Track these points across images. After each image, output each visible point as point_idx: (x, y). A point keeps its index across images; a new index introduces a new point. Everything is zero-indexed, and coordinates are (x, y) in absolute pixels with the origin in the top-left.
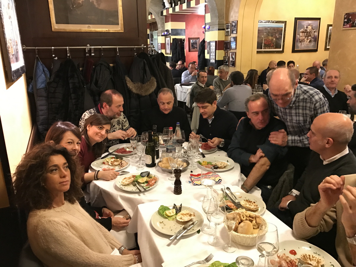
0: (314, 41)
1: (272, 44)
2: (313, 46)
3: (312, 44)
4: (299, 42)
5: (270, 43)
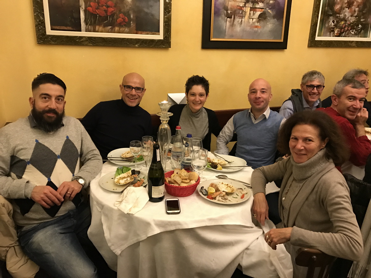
0: (274, 17)
1: (121, 15)
2: (273, 32)
3: (270, 25)
4: (223, 16)
5: (111, 9)
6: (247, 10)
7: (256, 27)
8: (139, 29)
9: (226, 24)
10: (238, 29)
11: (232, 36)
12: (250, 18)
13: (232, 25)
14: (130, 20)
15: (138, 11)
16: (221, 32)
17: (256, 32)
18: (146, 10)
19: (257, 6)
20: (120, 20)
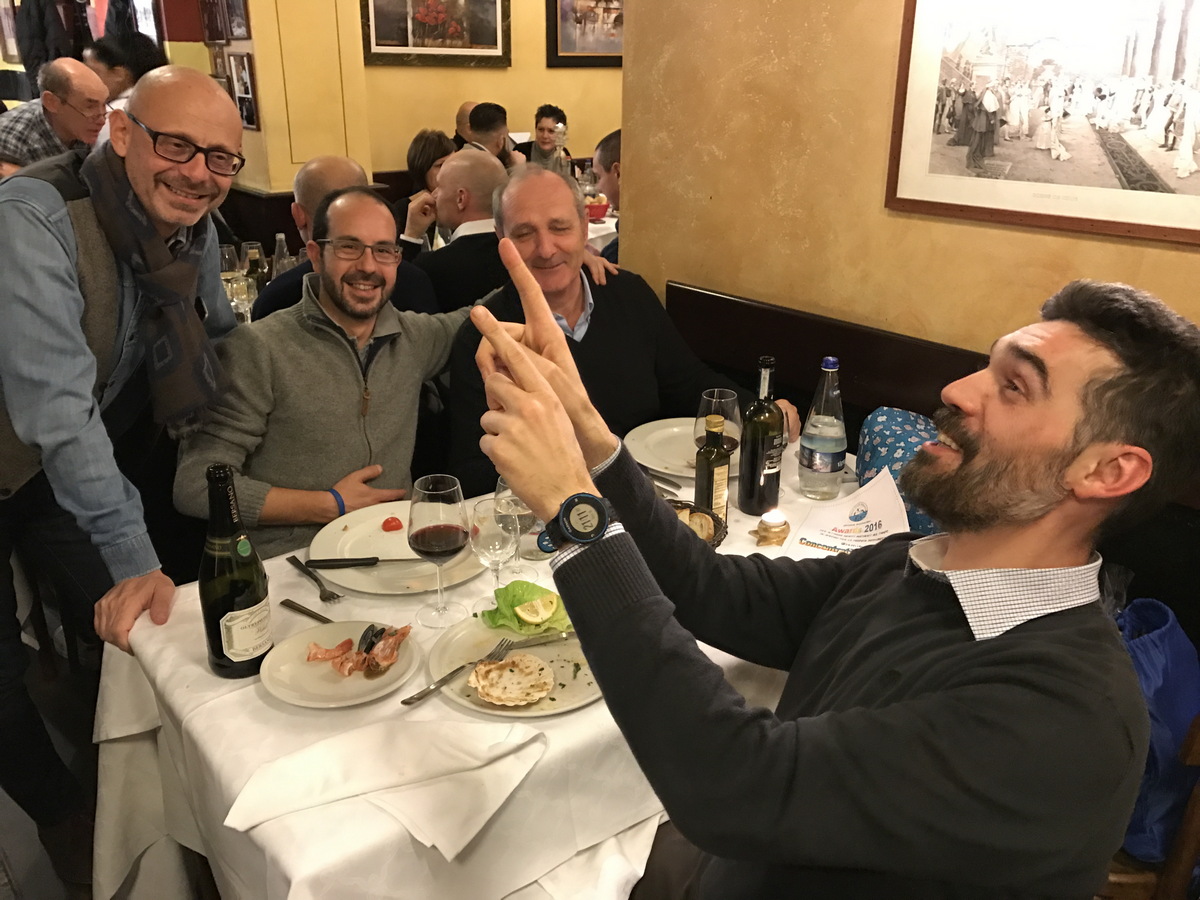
1: (453, 23)
4: (572, 21)
5: (442, 16)
6: (600, 11)
7: (613, 35)
8: (474, 42)
9: (576, 31)
10: (591, 38)
11: (584, 49)
12: (604, 22)
13: (583, 33)
14: (463, 28)
15: (472, 17)
16: (571, 44)
17: (612, 42)
18: (481, 16)
19: (612, 6)
20: (451, 30)
